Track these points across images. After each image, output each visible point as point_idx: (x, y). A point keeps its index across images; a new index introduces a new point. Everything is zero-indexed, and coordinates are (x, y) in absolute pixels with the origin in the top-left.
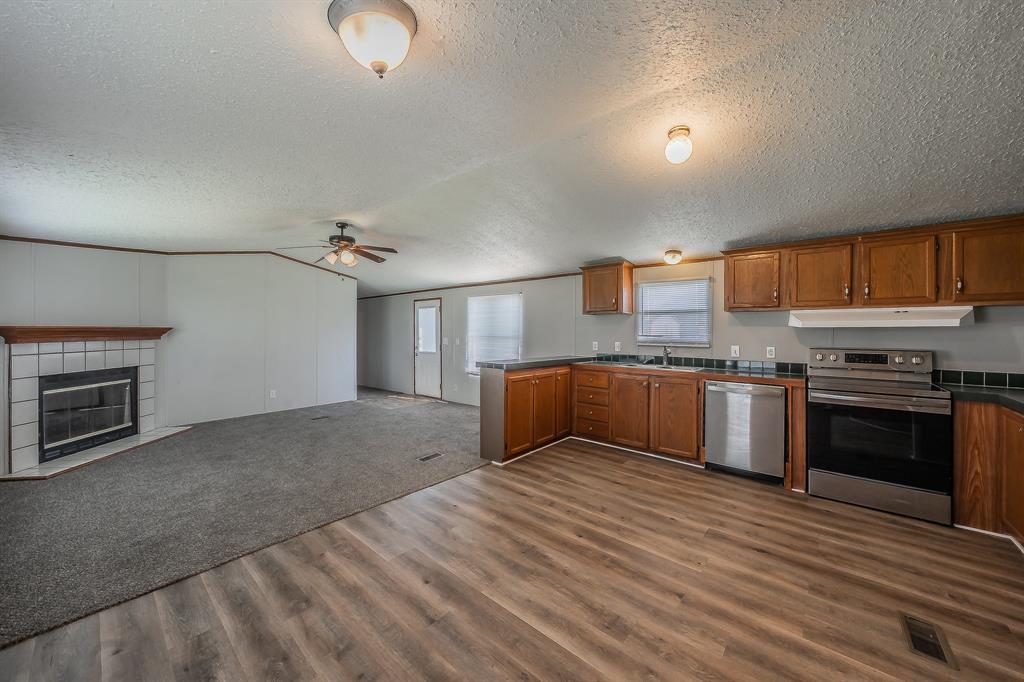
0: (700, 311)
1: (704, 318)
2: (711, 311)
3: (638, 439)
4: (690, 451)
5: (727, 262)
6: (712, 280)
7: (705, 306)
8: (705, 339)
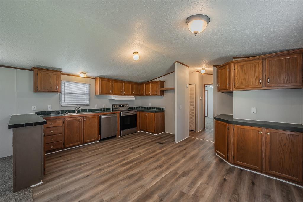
0: (86, 94)
1: (88, 96)
2: (90, 94)
3: (77, 142)
4: (96, 138)
5: (99, 81)
6: (90, 84)
7: (88, 93)
8: (88, 103)
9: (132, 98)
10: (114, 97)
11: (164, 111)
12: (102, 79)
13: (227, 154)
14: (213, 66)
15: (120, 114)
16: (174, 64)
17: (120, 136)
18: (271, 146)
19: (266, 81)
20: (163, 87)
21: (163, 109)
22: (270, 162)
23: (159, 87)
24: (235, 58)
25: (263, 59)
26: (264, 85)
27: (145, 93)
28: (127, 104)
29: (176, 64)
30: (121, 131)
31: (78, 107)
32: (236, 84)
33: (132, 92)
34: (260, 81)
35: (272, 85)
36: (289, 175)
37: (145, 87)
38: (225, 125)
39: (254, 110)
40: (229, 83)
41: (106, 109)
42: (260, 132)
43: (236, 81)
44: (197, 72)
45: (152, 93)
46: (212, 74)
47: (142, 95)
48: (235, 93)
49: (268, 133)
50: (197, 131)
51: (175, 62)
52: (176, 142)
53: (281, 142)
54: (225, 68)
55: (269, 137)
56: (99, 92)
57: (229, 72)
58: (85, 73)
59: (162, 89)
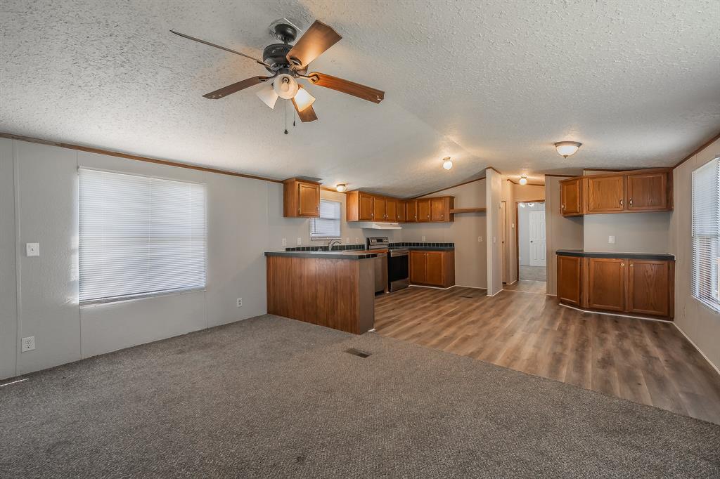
0: (335, 219)
1: (338, 223)
2: (341, 220)
5: (359, 198)
6: (341, 204)
7: (338, 217)
8: (338, 234)
9: (395, 226)
10: (375, 225)
11: (453, 249)
12: (363, 193)
13: (578, 299)
14: (546, 175)
15: (389, 253)
16: (485, 171)
17: (389, 291)
18: (634, 282)
19: (628, 202)
20: (453, 208)
21: (452, 245)
22: (634, 298)
23: (448, 208)
24: (585, 169)
25: (624, 176)
26: (626, 206)
27: (418, 219)
28: (387, 238)
29: (489, 172)
30: (392, 283)
31: (332, 242)
32: (591, 206)
33: (397, 217)
34: (621, 203)
35: (635, 208)
36: (654, 309)
37: (418, 206)
38: (576, 261)
39: (611, 240)
40: (581, 204)
41: (360, 245)
42: (622, 265)
43: (591, 201)
44: (509, 181)
45: (421, 218)
46: (543, 185)
47: (412, 221)
48: (586, 218)
49: (631, 265)
50: (509, 282)
51: (487, 168)
52: (490, 294)
53: (646, 274)
54: (575, 184)
55: (632, 270)
56: (359, 216)
57: (581, 188)
58: (344, 185)
59: (452, 211)
